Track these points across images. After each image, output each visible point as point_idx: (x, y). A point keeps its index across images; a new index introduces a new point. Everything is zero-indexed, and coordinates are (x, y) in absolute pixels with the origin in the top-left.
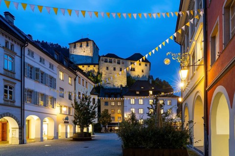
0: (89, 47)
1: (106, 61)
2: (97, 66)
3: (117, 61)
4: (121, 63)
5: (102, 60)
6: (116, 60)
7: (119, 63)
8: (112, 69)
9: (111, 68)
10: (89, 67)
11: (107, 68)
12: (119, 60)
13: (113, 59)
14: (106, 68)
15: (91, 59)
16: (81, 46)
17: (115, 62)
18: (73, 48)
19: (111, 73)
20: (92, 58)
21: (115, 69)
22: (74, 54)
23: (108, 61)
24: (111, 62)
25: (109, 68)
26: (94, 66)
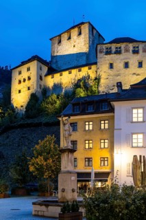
0: (82, 36)
1: (108, 52)
2: (94, 67)
3: (131, 49)
4: (141, 51)
5: (101, 52)
6: (131, 46)
7: (136, 52)
8: (122, 65)
9: (119, 65)
10: (80, 71)
11: (111, 66)
12: (136, 44)
13: (123, 45)
14: (108, 66)
15: (85, 58)
16: (69, 38)
17: (127, 51)
18: (56, 45)
19: (118, 75)
20: (86, 55)
21: (126, 65)
22: (58, 54)
23: (114, 50)
24: (118, 52)
25: (115, 65)
26: (90, 69)
